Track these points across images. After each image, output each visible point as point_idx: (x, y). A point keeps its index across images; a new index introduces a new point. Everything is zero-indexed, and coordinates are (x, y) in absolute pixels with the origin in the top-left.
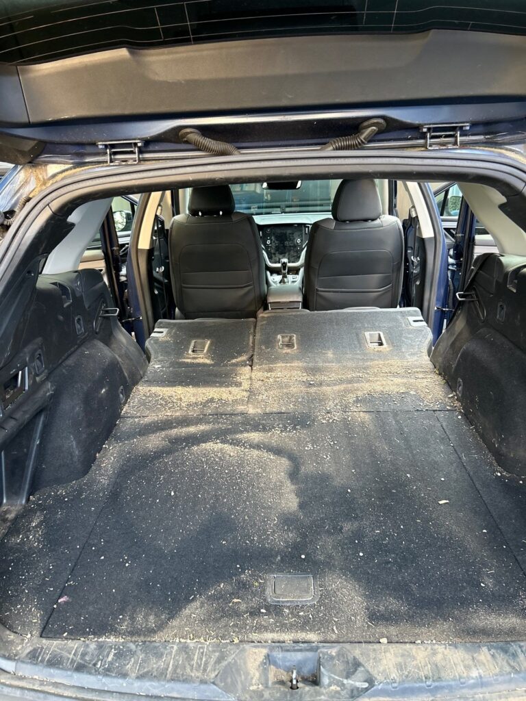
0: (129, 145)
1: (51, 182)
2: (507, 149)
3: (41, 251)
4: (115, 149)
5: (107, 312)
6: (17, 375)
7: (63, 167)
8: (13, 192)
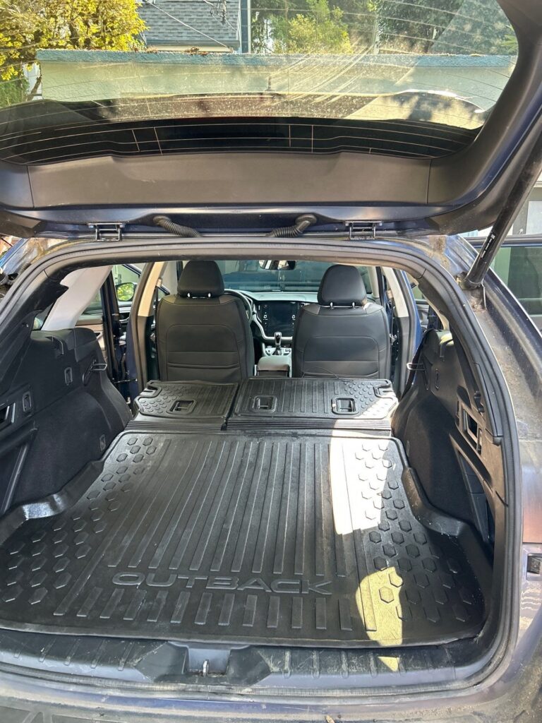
0: (113, 226)
1: (49, 252)
2: (416, 242)
3: (36, 307)
4: (103, 229)
5: (97, 367)
6: (6, 408)
7: (59, 241)
8: (18, 260)
